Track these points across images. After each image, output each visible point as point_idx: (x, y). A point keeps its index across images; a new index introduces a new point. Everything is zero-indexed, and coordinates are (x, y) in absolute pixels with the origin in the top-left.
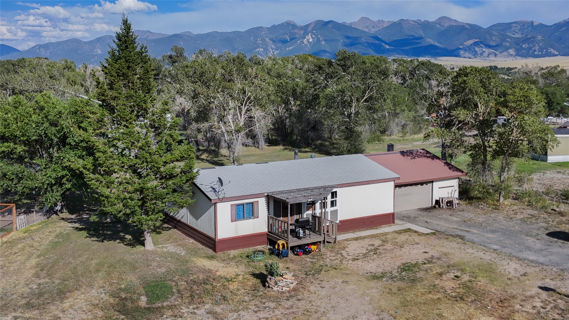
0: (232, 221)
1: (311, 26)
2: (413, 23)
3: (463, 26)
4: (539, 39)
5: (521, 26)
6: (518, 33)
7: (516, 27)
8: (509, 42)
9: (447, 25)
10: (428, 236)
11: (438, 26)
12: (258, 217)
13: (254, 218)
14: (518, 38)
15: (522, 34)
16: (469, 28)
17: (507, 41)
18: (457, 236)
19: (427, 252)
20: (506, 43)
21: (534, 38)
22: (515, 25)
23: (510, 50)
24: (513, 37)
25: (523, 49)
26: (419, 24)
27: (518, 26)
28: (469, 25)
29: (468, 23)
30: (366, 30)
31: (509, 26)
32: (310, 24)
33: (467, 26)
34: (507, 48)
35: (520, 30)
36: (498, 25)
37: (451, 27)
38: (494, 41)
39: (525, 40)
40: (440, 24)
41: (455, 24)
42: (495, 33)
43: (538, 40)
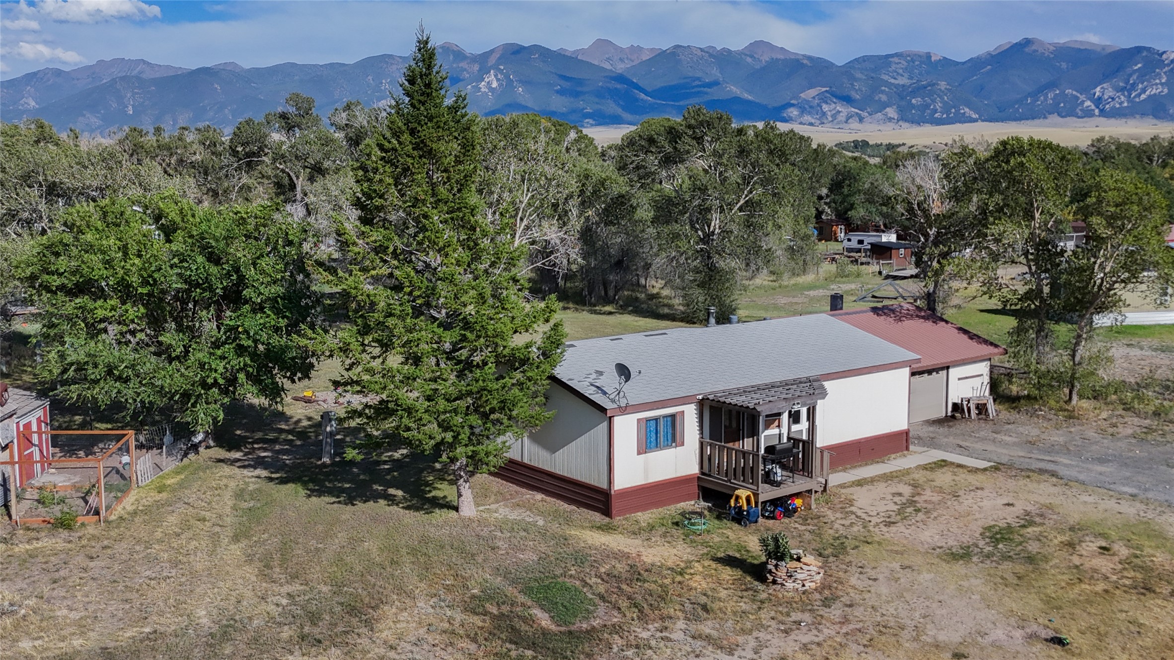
0: (639, 453)
1: (494, 54)
2: (699, 53)
3: (798, 60)
4: (943, 89)
5: (907, 62)
6: (902, 76)
7: (898, 63)
8: (886, 94)
9: (765, 58)
10: (987, 472)
11: (749, 60)
12: (683, 444)
13: (676, 446)
14: (903, 86)
15: (911, 78)
16: (809, 64)
17: (883, 92)
18: (1042, 471)
19: (1012, 505)
20: (880, 95)
21: (934, 85)
22: (896, 60)
23: (888, 110)
24: (893, 84)
25: (913, 107)
26: (711, 55)
27: (902, 61)
28: (810, 58)
29: (808, 53)
30: (607, 66)
31: (885, 61)
32: (492, 51)
33: (805, 62)
34: (884, 106)
35: (905, 70)
36: (865, 59)
37: (774, 62)
38: (857, 91)
39: (917, 91)
40: (752, 56)
41: (782, 57)
42: (859, 75)
43: (940, 90)
